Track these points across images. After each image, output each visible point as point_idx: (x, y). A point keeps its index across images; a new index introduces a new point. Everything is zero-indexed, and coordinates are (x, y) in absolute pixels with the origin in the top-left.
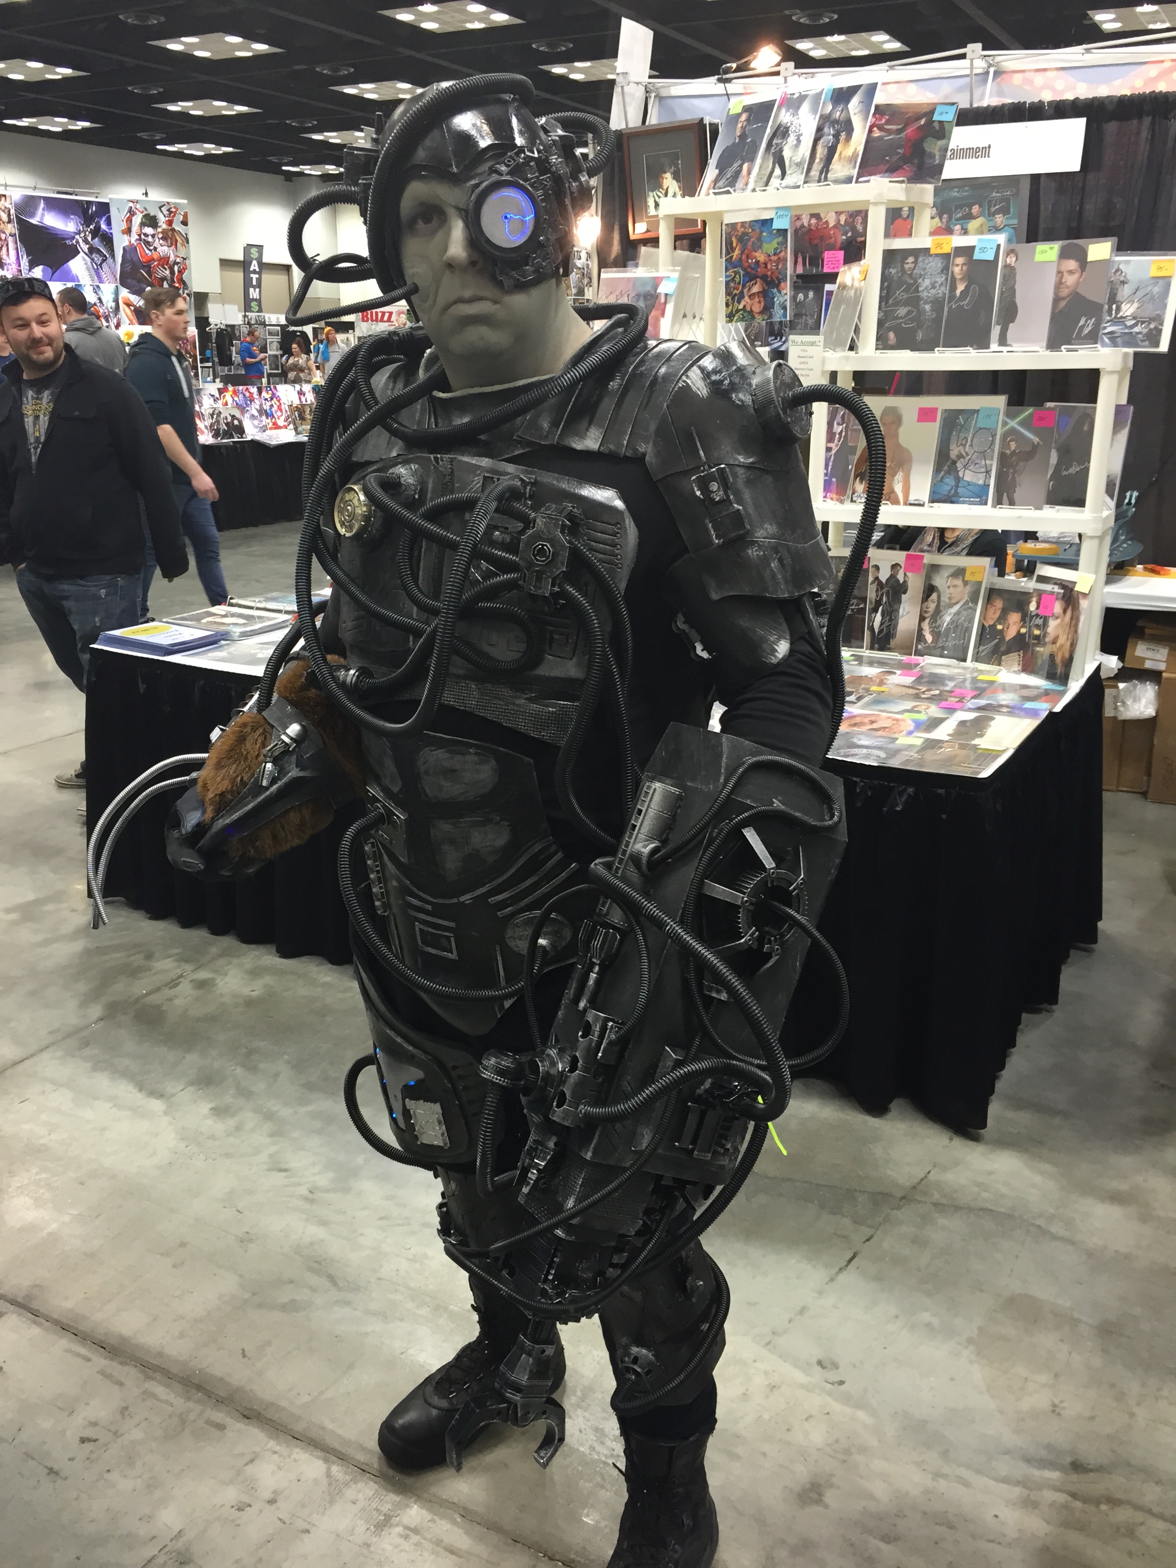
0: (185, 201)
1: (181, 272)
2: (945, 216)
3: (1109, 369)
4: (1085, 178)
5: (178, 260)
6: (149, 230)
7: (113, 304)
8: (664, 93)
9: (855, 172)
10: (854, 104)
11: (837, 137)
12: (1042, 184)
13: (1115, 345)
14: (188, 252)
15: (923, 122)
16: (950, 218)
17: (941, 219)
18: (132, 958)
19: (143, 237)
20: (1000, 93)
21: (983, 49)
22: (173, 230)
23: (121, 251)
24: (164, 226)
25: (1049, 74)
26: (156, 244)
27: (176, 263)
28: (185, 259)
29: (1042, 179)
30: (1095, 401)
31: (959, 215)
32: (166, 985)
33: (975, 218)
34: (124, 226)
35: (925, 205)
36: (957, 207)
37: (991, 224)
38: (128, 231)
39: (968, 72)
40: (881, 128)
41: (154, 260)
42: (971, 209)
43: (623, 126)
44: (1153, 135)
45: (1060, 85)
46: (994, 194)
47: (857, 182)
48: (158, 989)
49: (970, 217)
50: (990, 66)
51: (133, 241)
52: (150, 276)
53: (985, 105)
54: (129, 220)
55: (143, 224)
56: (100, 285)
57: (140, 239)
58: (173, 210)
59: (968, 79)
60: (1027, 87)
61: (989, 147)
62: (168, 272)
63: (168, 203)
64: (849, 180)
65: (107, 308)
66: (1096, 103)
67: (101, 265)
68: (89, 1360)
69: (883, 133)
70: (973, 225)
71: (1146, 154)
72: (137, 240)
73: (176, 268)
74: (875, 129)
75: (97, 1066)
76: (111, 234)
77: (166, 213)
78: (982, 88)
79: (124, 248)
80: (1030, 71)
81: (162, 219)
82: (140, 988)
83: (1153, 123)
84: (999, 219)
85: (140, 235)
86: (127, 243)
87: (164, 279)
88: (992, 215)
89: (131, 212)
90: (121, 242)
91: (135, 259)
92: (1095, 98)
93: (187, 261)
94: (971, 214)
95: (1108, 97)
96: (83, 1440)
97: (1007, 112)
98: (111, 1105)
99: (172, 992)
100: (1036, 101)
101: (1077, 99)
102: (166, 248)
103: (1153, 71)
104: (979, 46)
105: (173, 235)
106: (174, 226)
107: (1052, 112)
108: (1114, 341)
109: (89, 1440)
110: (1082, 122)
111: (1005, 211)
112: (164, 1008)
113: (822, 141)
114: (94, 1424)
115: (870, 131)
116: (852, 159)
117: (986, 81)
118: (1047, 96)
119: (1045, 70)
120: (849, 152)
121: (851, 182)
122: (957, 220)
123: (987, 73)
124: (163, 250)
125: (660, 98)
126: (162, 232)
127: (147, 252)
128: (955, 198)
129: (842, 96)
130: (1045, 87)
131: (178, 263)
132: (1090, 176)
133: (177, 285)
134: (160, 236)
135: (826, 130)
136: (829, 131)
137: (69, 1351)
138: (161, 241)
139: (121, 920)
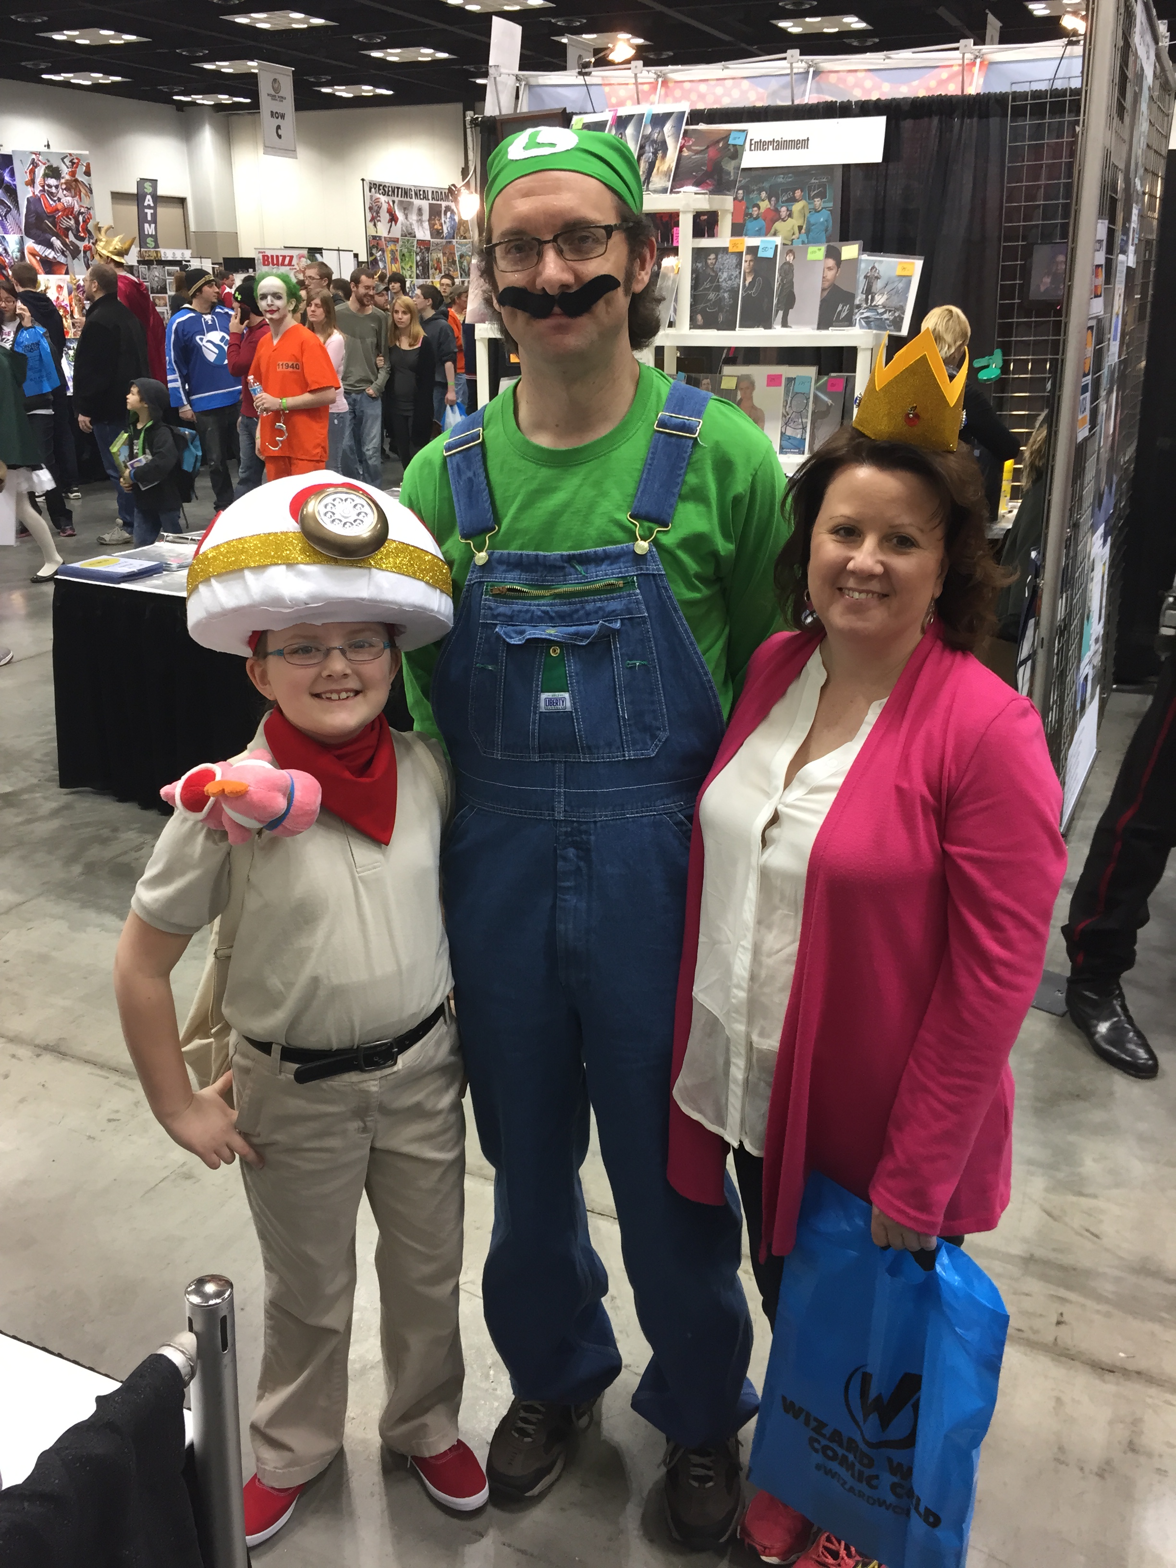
0: (87, 152)
1: (86, 222)
2: (773, 199)
3: (863, 346)
4: (887, 170)
5: (83, 210)
6: (52, 181)
7: (18, 254)
8: (533, 81)
9: (669, 185)
10: (668, 128)
11: (655, 154)
12: (852, 173)
13: (870, 328)
14: (92, 202)
15: (721, 145)
16: (777, 200)
17: (770, 201)
18: (101, 832)
19: (46, 188)
20: (819, 90)
21: (801, 54)
22: (76, 181)
23: (26, 203)
24: (68, 177)
25: (860, 75)
26: (60, 194)
27: (80, 213)
28: (89, 209)
29: (852, 168)
30: (855, 372)
31: (784, 199)
32: (131, 850)
33: (797, 201)
34: (27, 178)
35: (727, 211)
36: (785, 191)
37: (811, 206)
38: (32, 183)
39: (788, 71)
40: (689, 149)
41: (57, 210)
42: (794, 193)
43: (497, 113)
44: (941, 132)
45: (868, 84)
46: (813, 181)
47: (671, 192)
48: (126, 853)
49: (794, 200)
50: (810, 66)
51: (37, 193)
52: (56, 227)
53: (806, 102)
54: (32, 172)
55: (46, 176)
56: (5, 236)
57: (44, 190)
58: (76, 161)
59: (788, 78)
60: (841, 86)
61: (808, 139)
62: (72, 222)
63: (70, 155)
64: (664, 191)
65: (12, 258)
66: (894, 104)
67: (5, 216)
68: (108, 1078)
69: (690, 153)
70: (797, 207)
71: (935, 149)
72: (41, 191)
73: (81, 218)
74: (684, 149)
75: (84, 905)
76: (15, 185)
77: (68, 163)
78: (803, 86)
79: (28, 199)
80: (843, 71)
81: (65, 171)
82: (108, 852)
83: (940, 121)
84: (818, 202)
85: (43, 187)
86: (31, 195)
87: (68, 229)
88: (811, 198)
89: (34, 164)
90: (25, 194)
91: (39, 210)
92: (894, 99)
93: (91, 211)
94: (794, 197)
95: (904, 98)
96: (109, 1120)
97: (821, 111)
98: (98, 929)
99: (137, 855)
100: (845, 100)
101: (879, 100)
102: (69, 199)
103: (944, 74)
104: (797, 51)
105: (77, 186)
106: (77, 176)
107: (857, 111)
108: (868, 323)
109: (114, 1120)
110: (881, 121)
111: (822, 195)
112: (133, 865)
113: (644, 157)
114: (117, 1112)
115: (681, 151)
116: (667, 174)
117: (807, 79)
118: (858, 95)
119: (856, 71)
120: (665, 167)
121: (666, 192)
122: (783, 202)
123: (807, 72)
124: (67, 200)
125: (529, 86)
126: (65, 183)
127: (51, 202)
128: (781, 184)
129: (659, 120)
130: (856, 85)
131: (82, 213)
132: (891, 166)
133: (82, 235)
134: (64, 186)
135: (647, 148)
136: (649, 149)
137: (92, 1074)
138: (65, 192)
139: (87, 804)
